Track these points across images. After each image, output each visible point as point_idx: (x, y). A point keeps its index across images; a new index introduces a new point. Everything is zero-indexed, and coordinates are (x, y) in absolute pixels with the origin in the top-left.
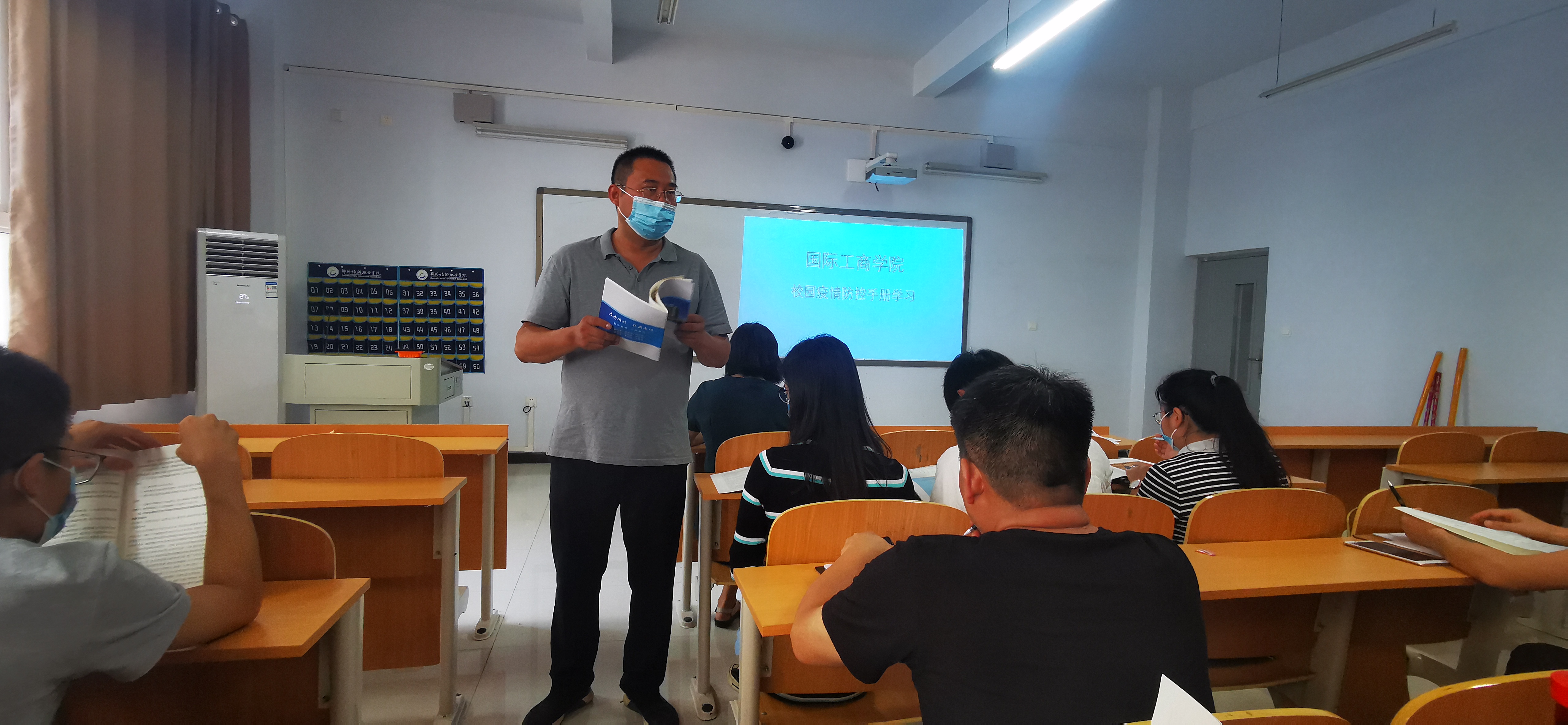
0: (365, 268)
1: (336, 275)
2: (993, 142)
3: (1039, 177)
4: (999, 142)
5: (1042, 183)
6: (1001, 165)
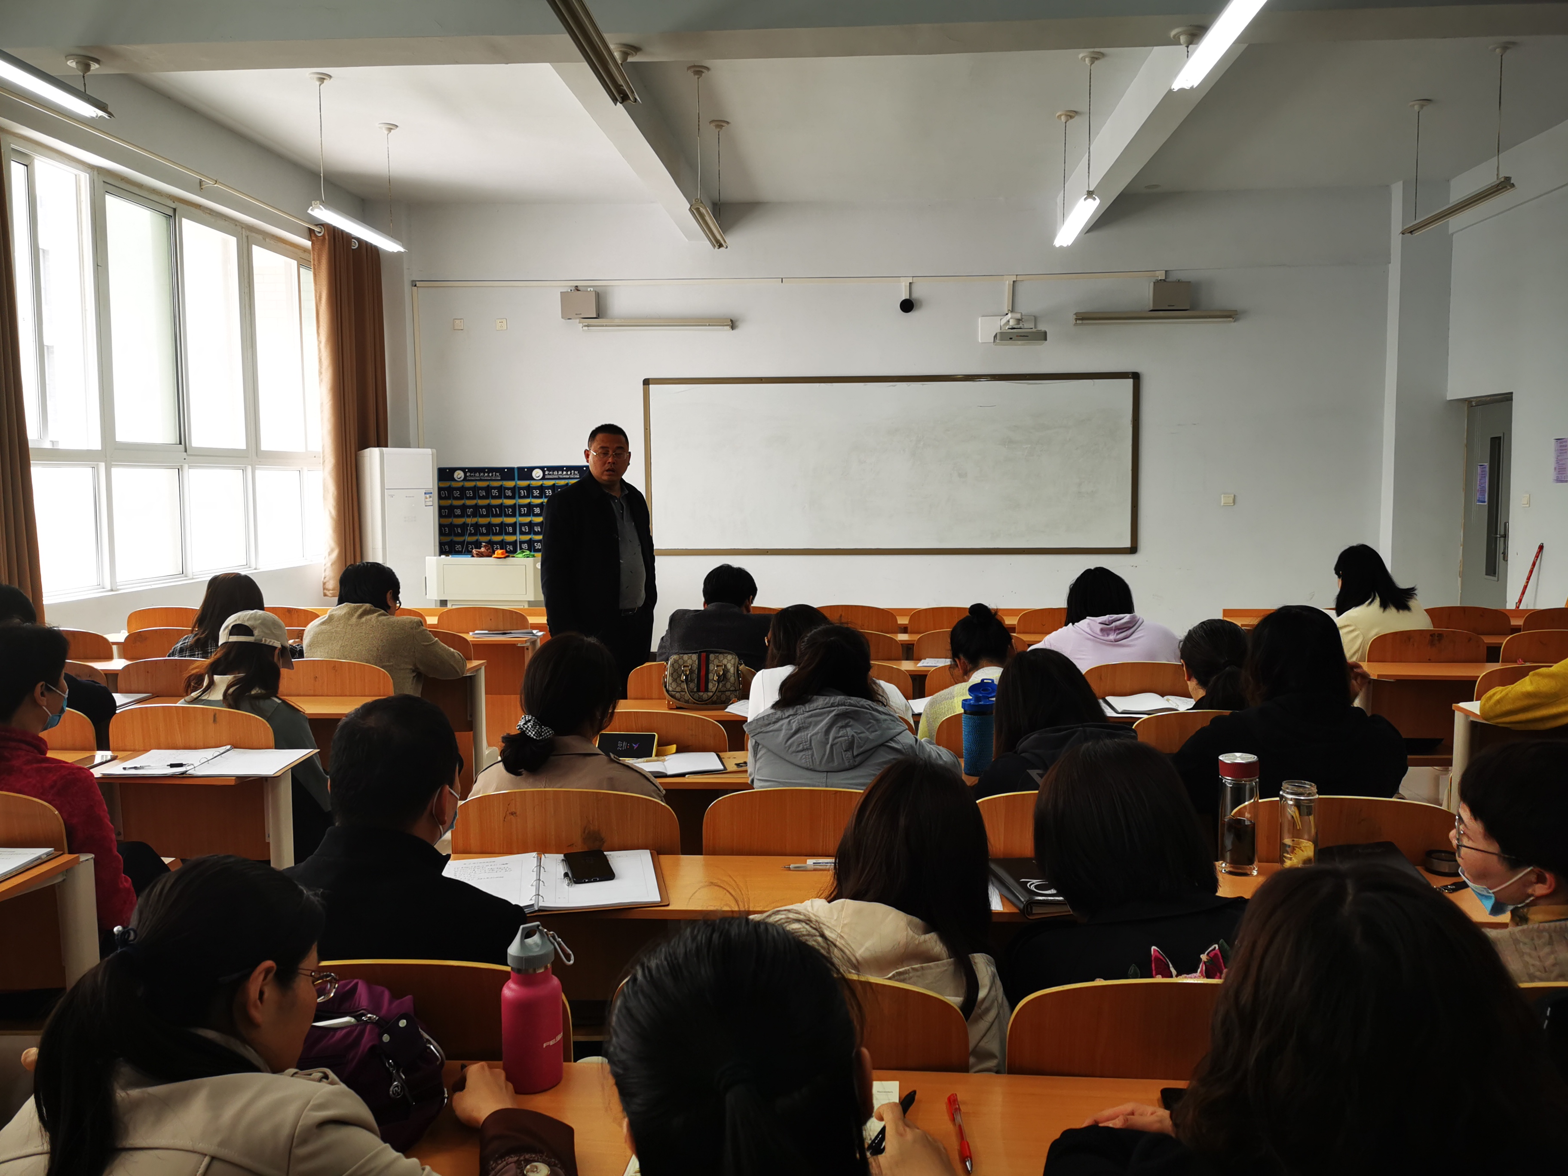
0: (486, 470)
1: (462, 479)
2: (1164, 278)
3: (1231, 315)
4: (1173, 277)
5: (1234, 321)
6: (1173, 306)
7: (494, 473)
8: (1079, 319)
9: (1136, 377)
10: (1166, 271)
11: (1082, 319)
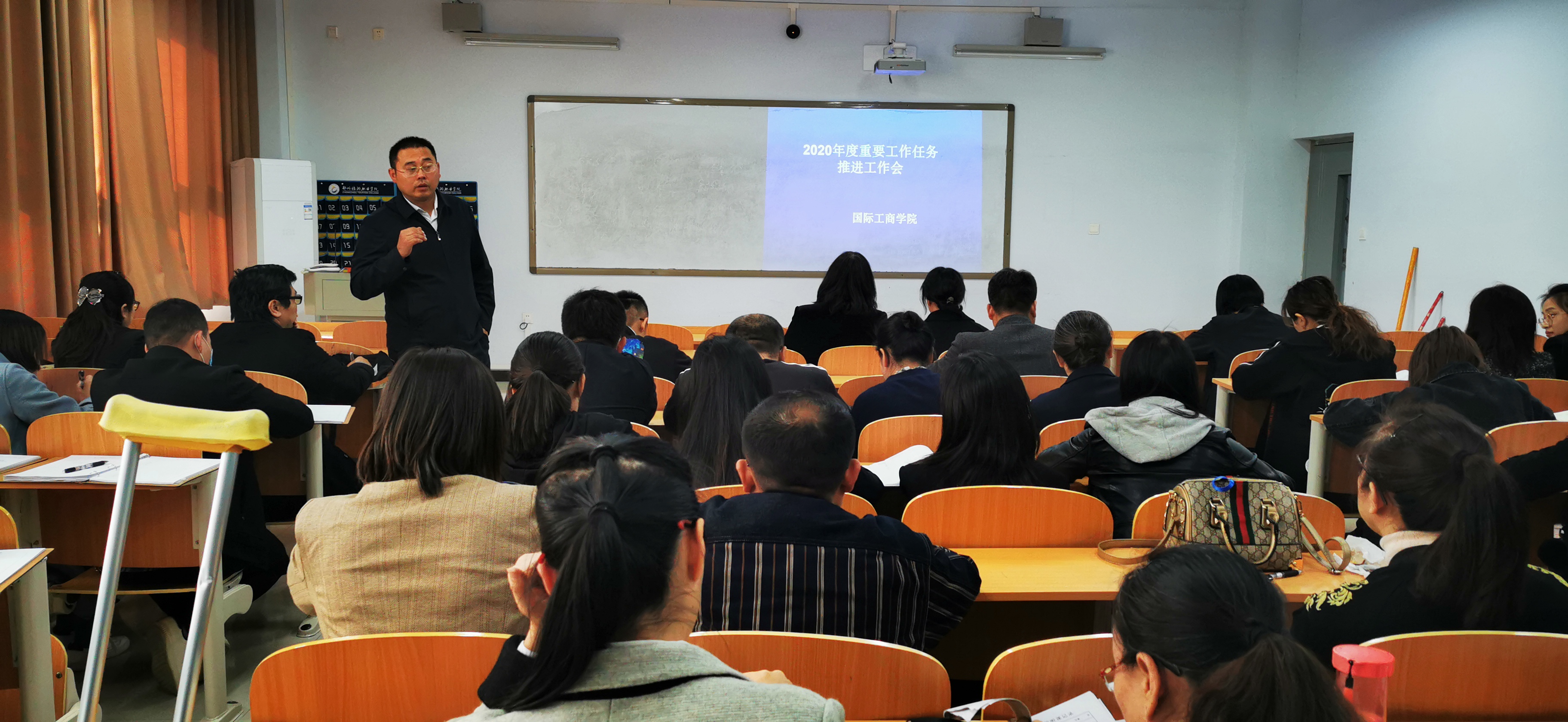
0: (364, 184)
1: (337, 192)
2: (1039, 15)
3: (1097, 53)
4: (1046, 14)
5: (1103, 59)
6: (1047, 42)
7: (372, 188)
8: (959, 51)
9: (1011, 108)
10: (1041, 7)
11: (962, 51)
